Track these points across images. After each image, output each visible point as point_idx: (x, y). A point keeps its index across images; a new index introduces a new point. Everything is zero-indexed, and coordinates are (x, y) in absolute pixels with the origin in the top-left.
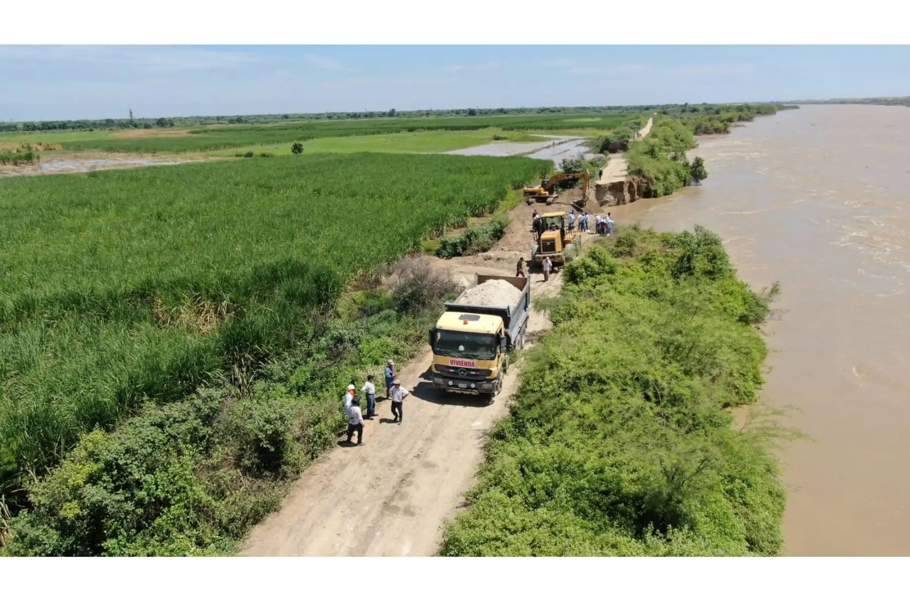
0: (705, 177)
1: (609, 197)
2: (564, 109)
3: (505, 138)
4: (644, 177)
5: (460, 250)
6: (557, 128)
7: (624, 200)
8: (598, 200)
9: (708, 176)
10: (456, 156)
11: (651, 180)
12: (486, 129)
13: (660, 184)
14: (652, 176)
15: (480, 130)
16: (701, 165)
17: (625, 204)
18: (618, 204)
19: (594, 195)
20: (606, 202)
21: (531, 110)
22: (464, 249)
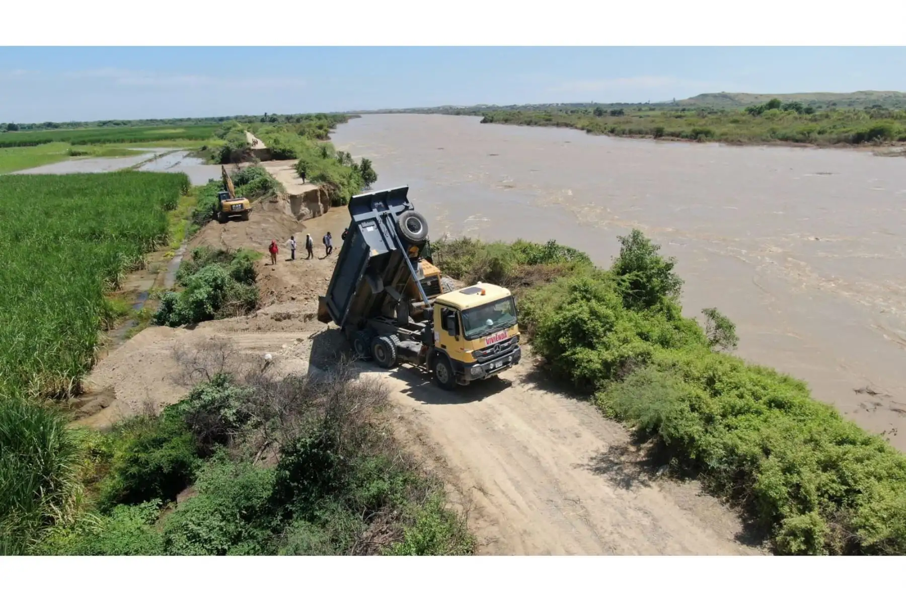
0: (375, 179)
1: (304, 210)
2: (130, 122)
3: (85, 154)
4: (330, 183)
5: (210, 309)
6: (142, 140)
7: (319, 212)
8: (295, 213)
9: (378, 178)
10: (41, 177)
11: (337, 186)
12: (48, 145)
13: (346, 190)
14: (337, 181)
15: (41, 146)
16: (369, 167)
17: (321, 215)
18: (314, 217)
19: (289, 208)
20: (303, 215)
21: (86, 124)
22: (216, 307)
